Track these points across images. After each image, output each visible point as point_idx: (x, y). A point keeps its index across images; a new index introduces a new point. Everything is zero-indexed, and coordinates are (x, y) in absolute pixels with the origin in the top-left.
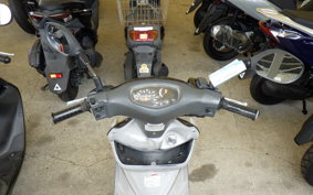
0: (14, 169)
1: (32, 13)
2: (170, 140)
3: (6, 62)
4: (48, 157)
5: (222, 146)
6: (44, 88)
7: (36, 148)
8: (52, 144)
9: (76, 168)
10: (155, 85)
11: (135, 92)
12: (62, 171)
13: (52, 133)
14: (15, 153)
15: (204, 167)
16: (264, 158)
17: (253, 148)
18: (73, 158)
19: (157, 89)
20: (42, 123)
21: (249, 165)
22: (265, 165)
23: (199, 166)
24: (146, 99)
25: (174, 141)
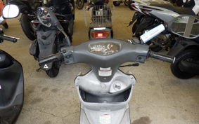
0: (15, 115)
1: (32, 21)
2: (116, 86)
3: (14, 42)
4: (38, 111)
5: (154, 105)
6: (38, 70)
7: (30, 105)
8: (41, 103)
9: (55, 118)
10: (104, 42)
11: (92, 46)
12: (46, 120)
13: (41, 96)
14: (16, 106)
15: (141, 118)
16: (184, 113)
17: (176, 107)
18: (53, 112)
19: (106, 45)
20: (35, 90)
21: (173, 117)
22: (185, 118)
23: (138, 118)
24: (99, 50)
25: (119, 87)
